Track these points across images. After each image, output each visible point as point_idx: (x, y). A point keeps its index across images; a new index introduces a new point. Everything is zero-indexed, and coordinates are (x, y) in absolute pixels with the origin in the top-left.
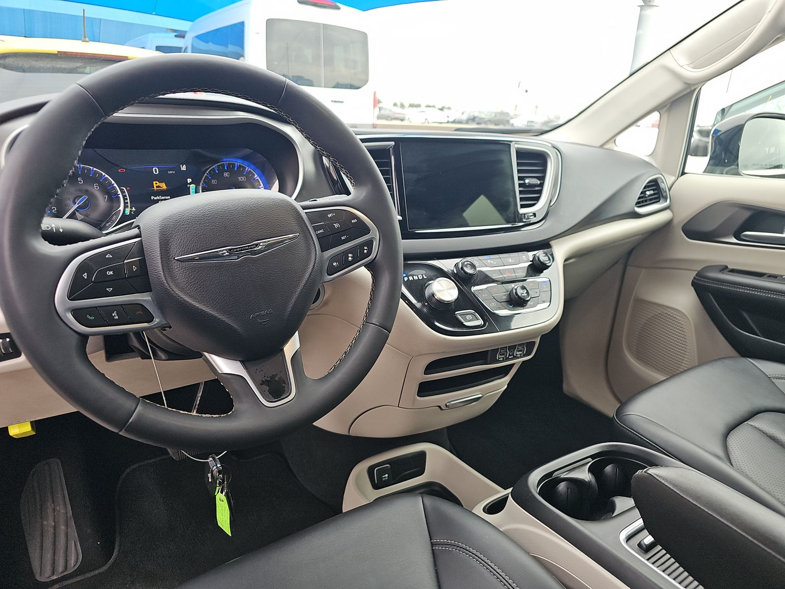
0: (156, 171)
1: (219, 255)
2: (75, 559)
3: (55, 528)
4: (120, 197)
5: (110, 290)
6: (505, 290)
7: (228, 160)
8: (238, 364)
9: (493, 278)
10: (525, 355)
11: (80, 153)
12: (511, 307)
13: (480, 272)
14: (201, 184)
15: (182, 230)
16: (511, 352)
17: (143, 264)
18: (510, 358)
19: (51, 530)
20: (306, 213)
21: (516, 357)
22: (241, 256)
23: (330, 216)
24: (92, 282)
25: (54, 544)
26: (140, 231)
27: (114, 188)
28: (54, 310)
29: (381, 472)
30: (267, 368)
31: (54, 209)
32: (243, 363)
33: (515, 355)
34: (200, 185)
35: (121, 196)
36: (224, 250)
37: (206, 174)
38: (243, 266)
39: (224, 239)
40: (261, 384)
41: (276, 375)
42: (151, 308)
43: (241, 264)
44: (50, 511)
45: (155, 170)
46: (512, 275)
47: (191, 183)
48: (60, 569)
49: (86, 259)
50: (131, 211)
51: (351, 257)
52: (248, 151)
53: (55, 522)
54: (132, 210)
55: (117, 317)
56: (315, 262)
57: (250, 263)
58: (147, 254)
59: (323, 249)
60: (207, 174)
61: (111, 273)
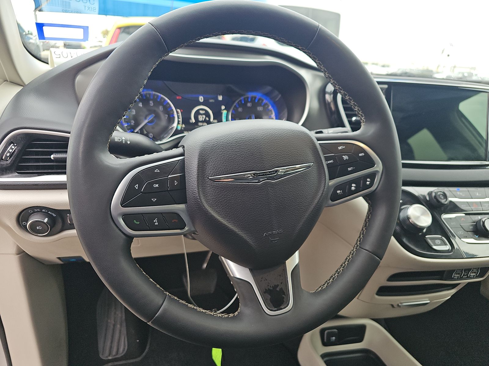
0: (201, 99)
1: (245, 178)
2: (123, 348)
3: (114, 325)
4: (175, 118)
5: (154, 200)
6: (472, 221)
8: (247, 271)
9: (462, 208)
10: (477, 277)
11: (145, 82)
12: (477, 237)
13: (451, 202)
14: (231, 111)
15: (217, 154)
16: (466, 272)
17: (183, 179)
18: (464, 278)
19: (112, 326)
20: (319, 144)
21: (469, 277)
22: (261, 180)
23: (340, 148)
24: (141, 192)
25: (113, 337)
26: (184, 150)
27: (172, 110)
28: (109, 215)
29: (330, 335)
30: (271, 278)
31: (133, 122)
32: (251, 270)
33: (469, 276)
35: (176, 116)
36: (248, 174)
38: (263, 189)
39: (250, 164)
40: (265, 293)
41: (278, 285)
42: (185, 217)
43: (261, 187)
44: (113, 313)
46: (479, 208)
47: (224, 110)
48: (114, 353)
49: (139, 172)
50: (182, 127)
51: (354, 187)
52: (269, 88)
53: (115, 322)
55: (157, 224)
56: (324, 190)
57: (269, 187)
58: (187, 172)
59: (331, 178)
60: (236, 104)
61: (157, 185)
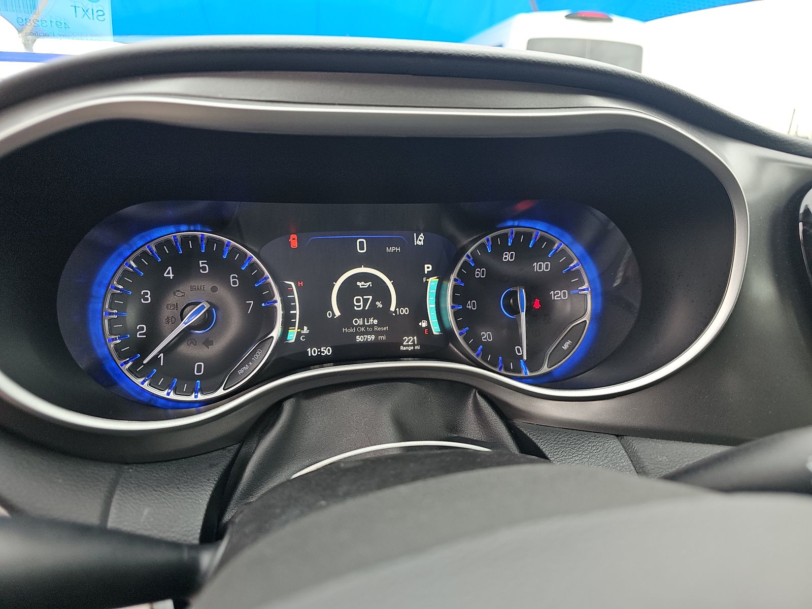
4: (276, 308)
7: (516, 223)
14: (453, 277)
31: (142, 329)
34: (449, 280)
35: (279, 305)
37: (464, 258)
45: (361, 243)
47: (430, 275)
50: (299, 334)
54: (303, 332)
60: (468, 256)
